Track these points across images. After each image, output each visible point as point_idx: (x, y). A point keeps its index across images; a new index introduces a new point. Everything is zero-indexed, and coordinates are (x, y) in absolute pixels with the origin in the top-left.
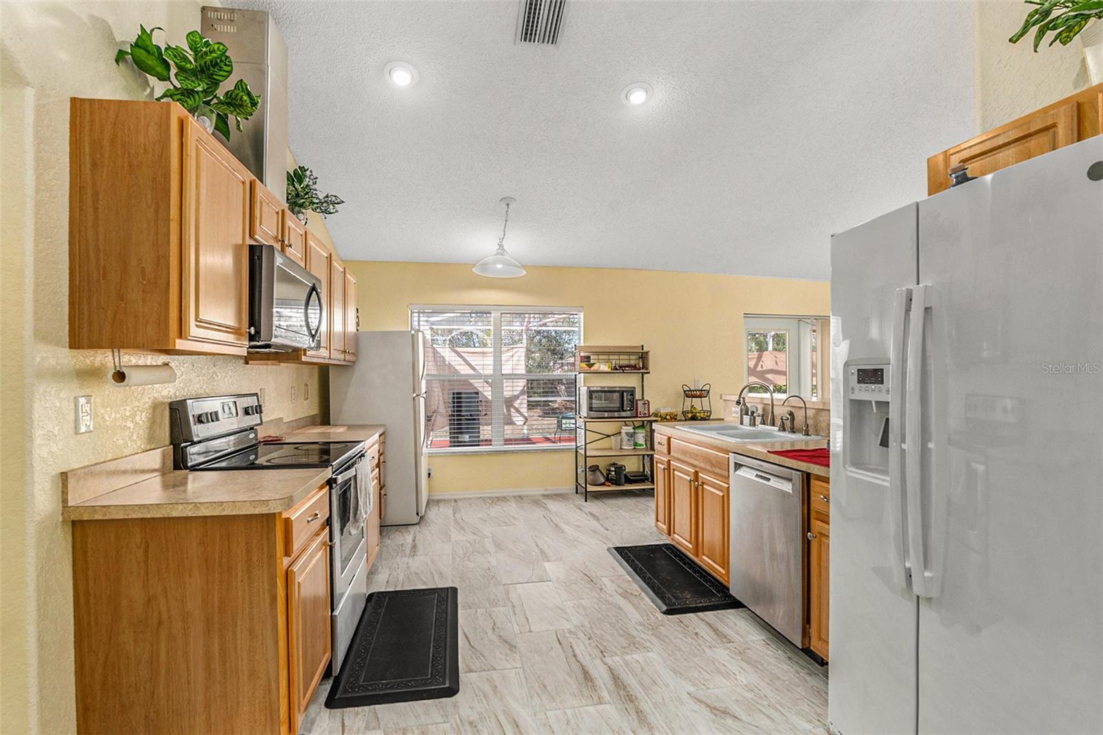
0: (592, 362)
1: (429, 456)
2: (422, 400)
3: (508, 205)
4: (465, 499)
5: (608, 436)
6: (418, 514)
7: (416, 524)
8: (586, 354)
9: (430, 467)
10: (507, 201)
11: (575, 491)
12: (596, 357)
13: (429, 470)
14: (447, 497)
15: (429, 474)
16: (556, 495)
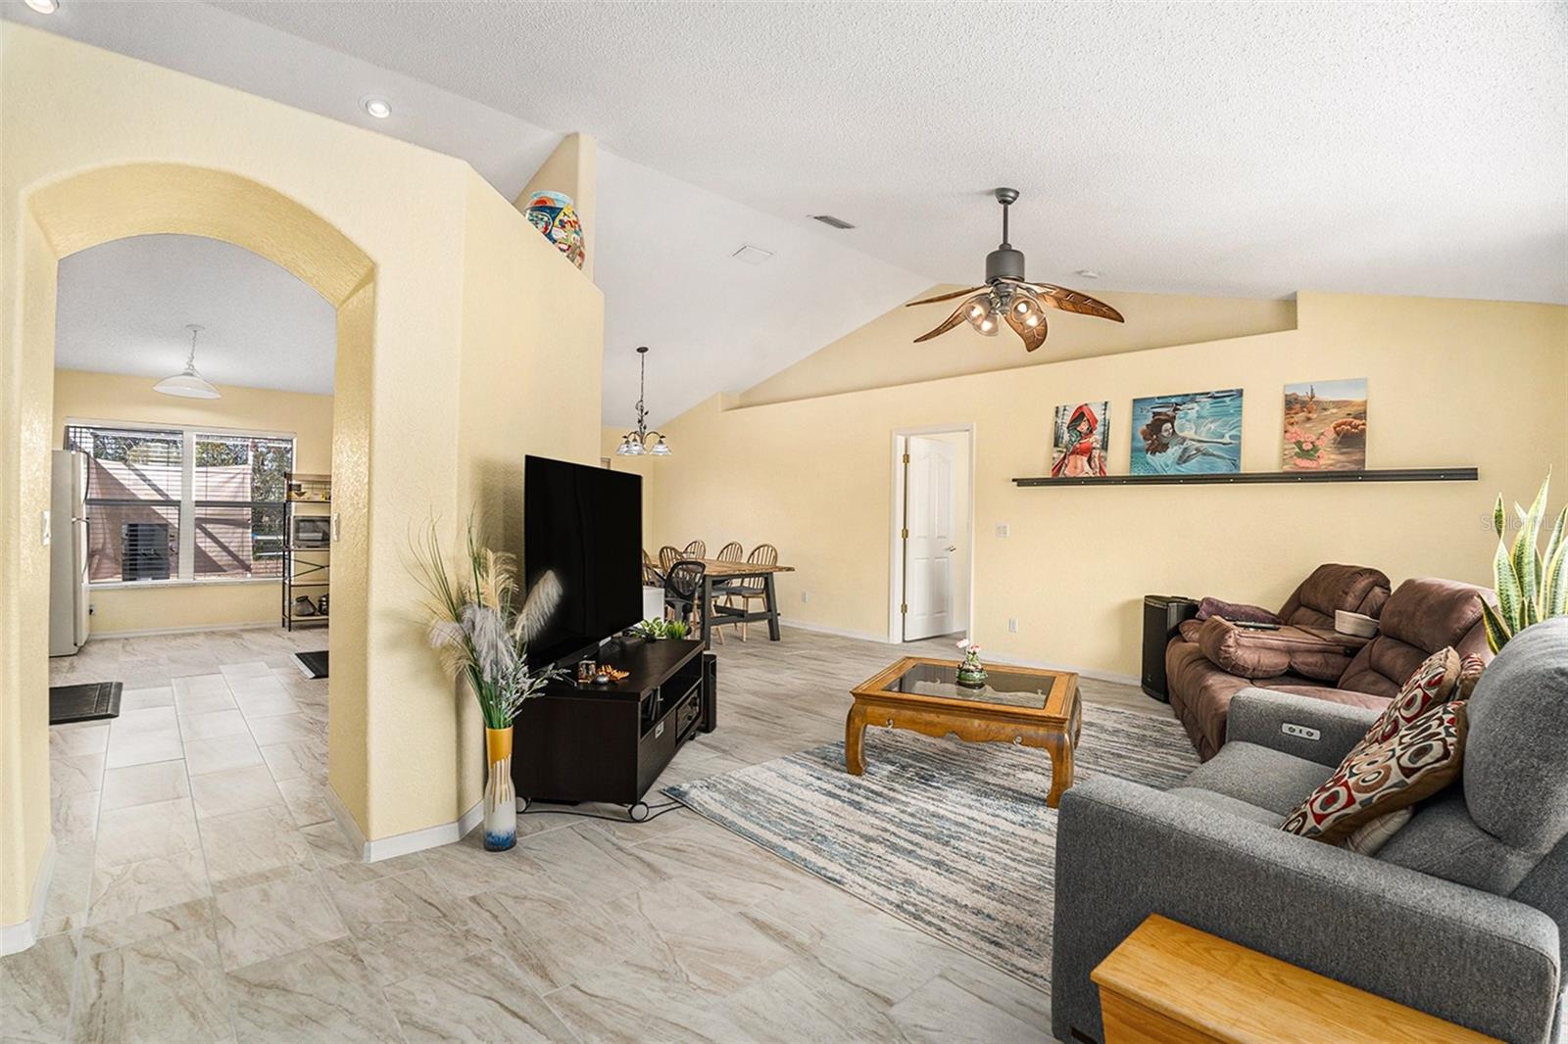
0: (303, 490)
1: (91, 591)
2: (84, 525)
3: (195, 331)
4: (140, 637)
5: (322, 567)
6: (75, 645)
7: (74, 655)
8: (299, 483)
9: (93, 603)
10: (195, 329)
11: (281, 624)
12: (307, 486)
13: (91, 606)
14: (115, 636)
15: (91, 611)
16: (258, 629)
